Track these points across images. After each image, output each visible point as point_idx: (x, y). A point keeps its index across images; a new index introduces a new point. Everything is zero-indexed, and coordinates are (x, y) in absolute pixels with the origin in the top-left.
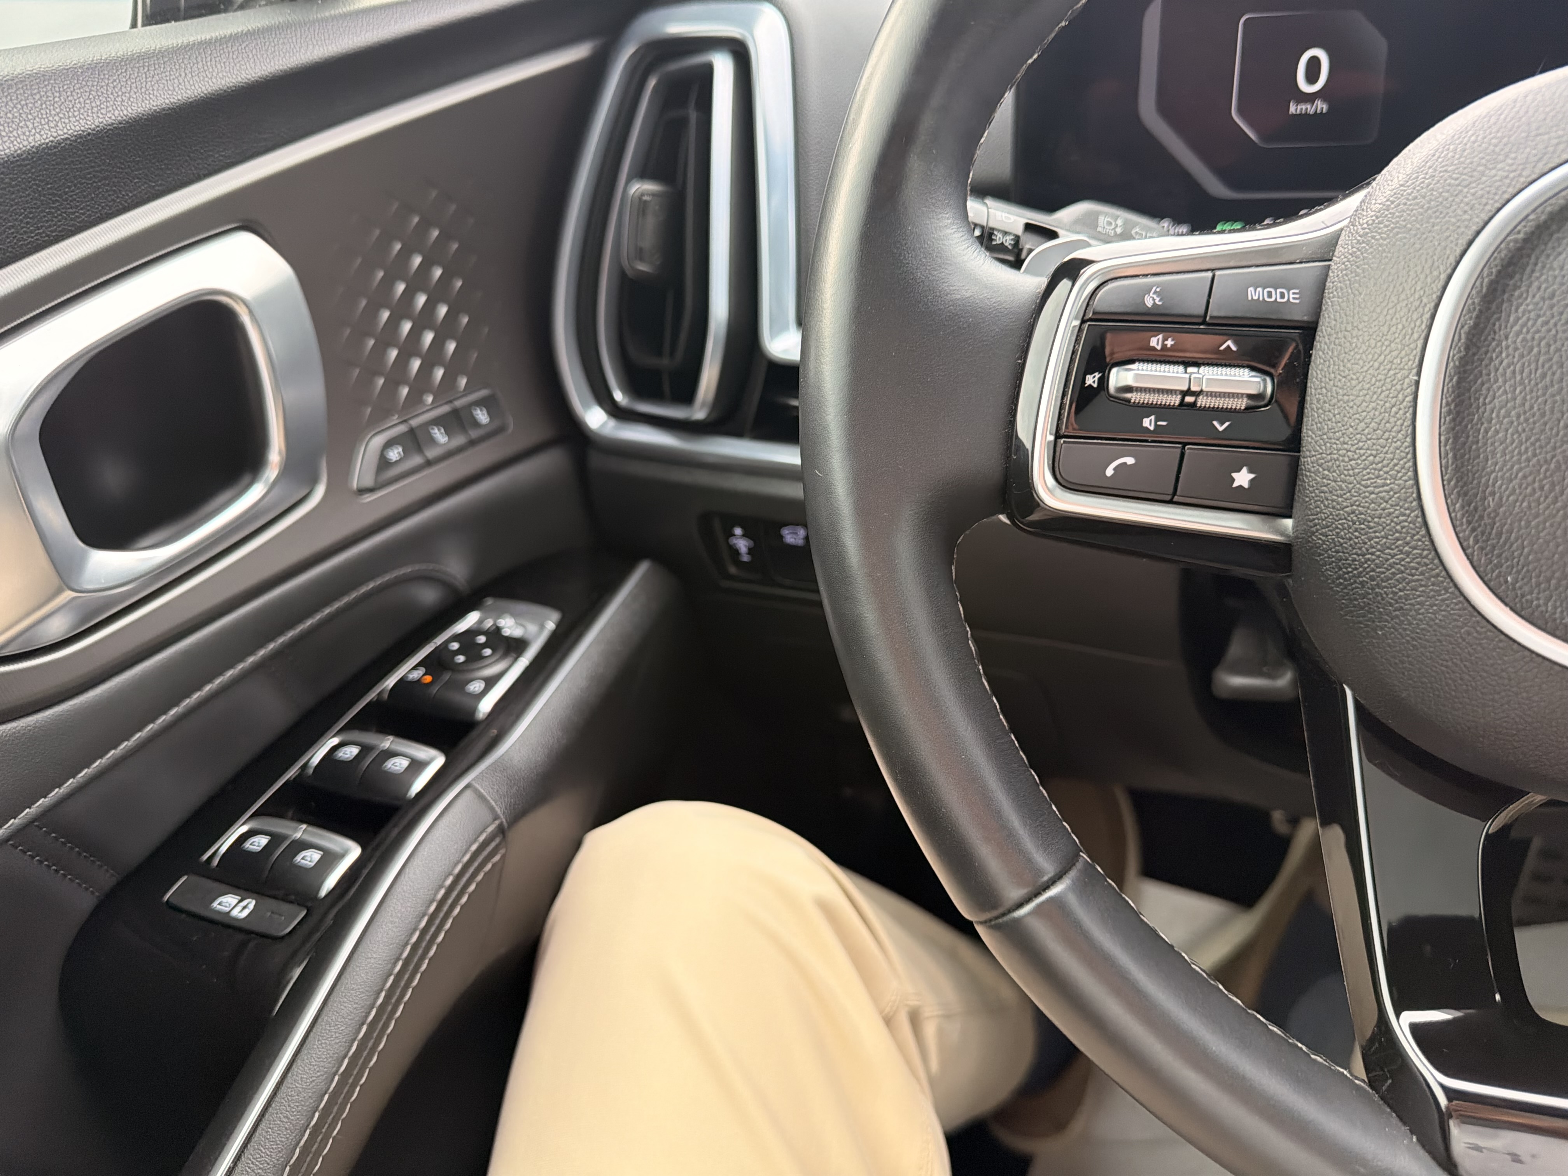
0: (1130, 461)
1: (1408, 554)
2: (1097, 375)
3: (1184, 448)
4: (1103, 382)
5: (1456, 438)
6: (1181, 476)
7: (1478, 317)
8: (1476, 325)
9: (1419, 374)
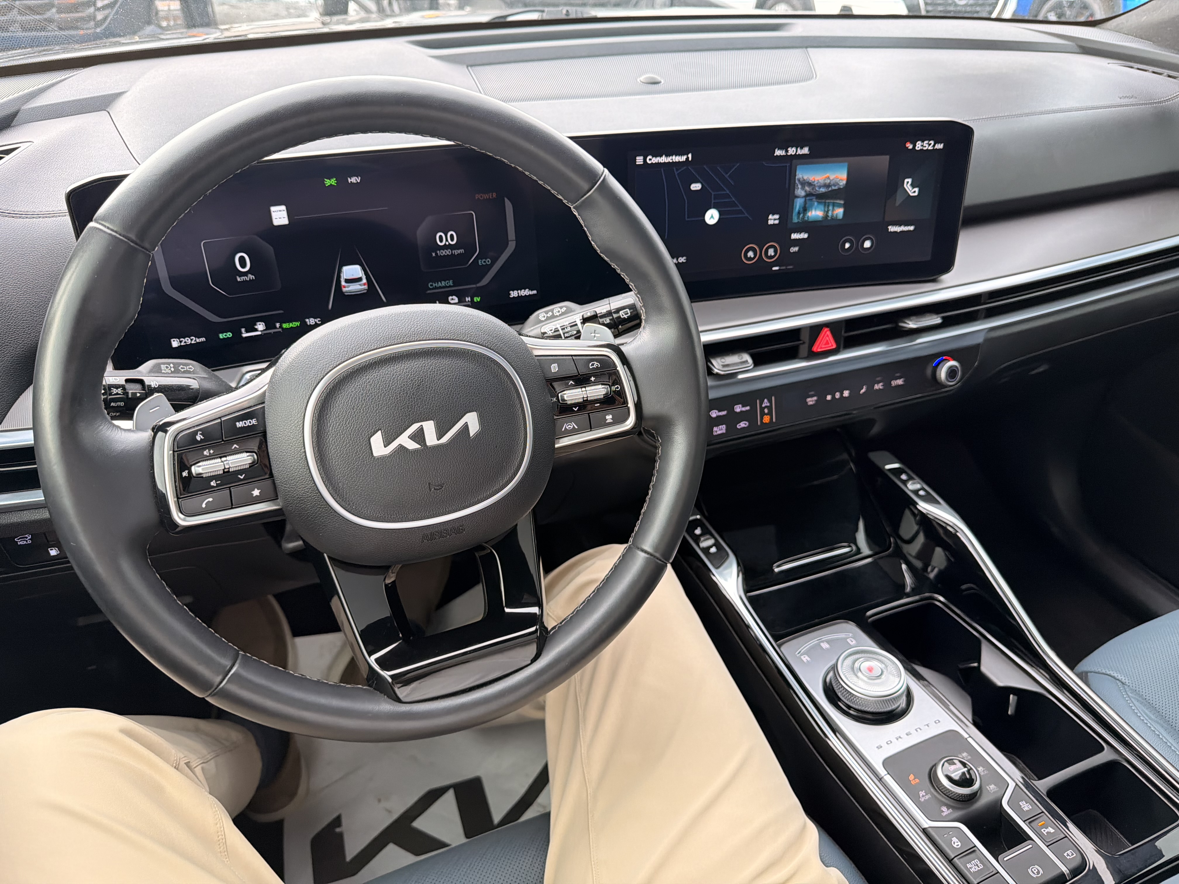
0: (211, 499)
1: (320, 507)
2: (187, 471)
3: (230, 489)
4: (190, 473)
5: (323, 467)
6: (233, 498)
7: (318, 426)
8: (318, 429)
9: (305, 448)
